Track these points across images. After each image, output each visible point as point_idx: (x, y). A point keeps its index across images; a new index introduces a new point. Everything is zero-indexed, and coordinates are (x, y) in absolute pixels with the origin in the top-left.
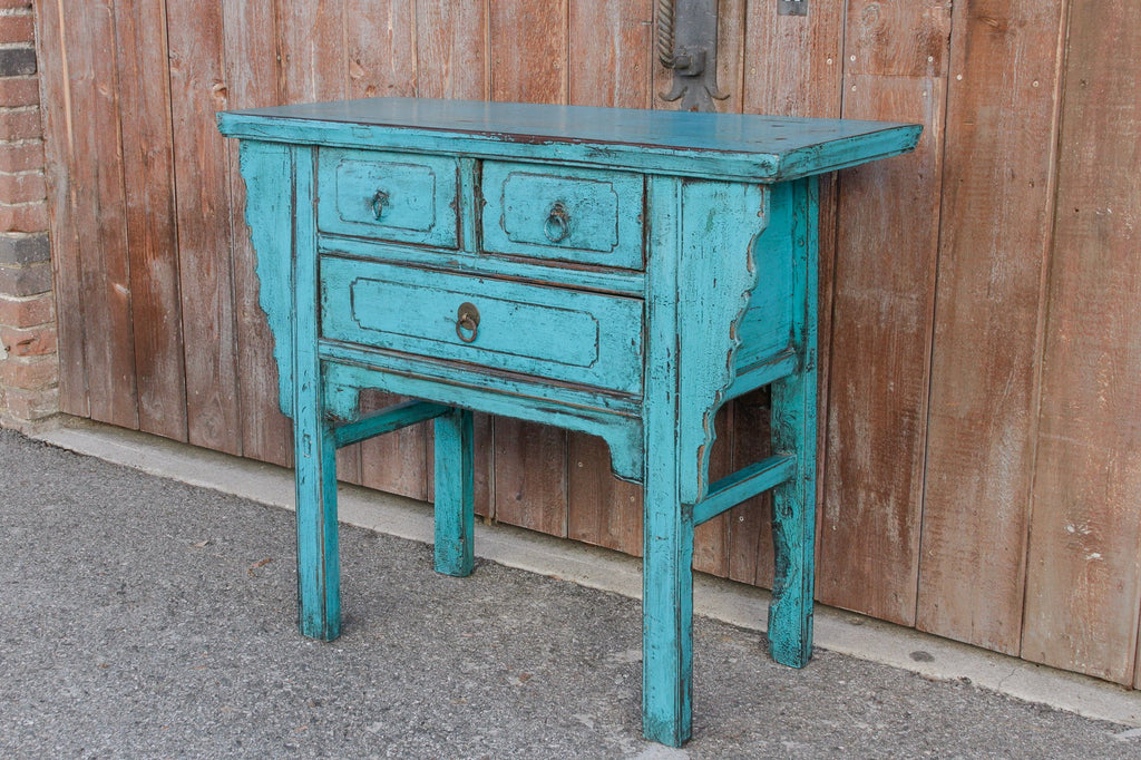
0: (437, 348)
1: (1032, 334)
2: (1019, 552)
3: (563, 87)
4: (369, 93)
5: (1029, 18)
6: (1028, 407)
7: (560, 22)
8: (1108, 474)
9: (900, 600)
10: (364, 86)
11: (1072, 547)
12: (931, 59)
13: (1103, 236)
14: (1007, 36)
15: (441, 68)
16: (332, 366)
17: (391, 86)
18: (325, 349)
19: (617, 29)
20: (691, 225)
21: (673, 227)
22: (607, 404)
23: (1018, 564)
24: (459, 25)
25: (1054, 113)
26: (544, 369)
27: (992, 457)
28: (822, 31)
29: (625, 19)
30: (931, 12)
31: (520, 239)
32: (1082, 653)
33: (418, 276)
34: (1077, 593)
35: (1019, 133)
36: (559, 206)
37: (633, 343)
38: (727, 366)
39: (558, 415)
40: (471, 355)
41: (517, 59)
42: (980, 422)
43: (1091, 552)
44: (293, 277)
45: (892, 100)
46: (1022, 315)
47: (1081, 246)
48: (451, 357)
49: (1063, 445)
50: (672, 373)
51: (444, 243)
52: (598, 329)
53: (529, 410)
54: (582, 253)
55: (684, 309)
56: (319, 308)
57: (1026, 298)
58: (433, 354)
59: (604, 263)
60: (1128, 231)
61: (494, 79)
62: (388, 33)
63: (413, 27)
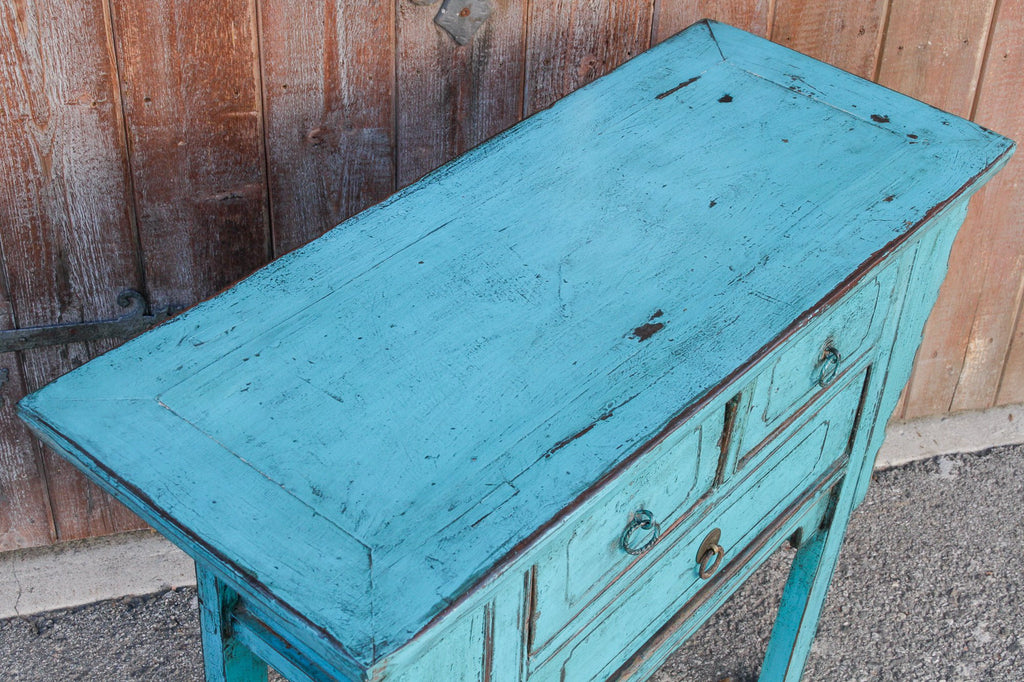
13: (921, 67)
47: (901, 80)
60: (944, 58)
61: (118, 13)
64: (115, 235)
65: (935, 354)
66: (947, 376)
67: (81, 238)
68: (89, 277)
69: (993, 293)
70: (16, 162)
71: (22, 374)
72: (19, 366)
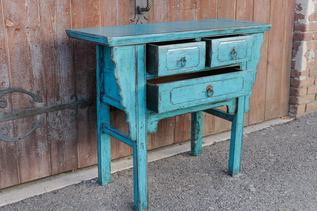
0: (199, 102)
3: (100, 21)
4: (16, 31)
10: (14, 30)
12: (194, 4)
15: (51, 19)
19: (117, 1)
24: (58, 3)
26: (229, 97)
32: (224, 127)
33: (194, 81)
36: (233, 49)
44: (136, 92)
45: (187, 15)
53: (209, 106)
61: (74, 21)
62: (25, 7)
63: (38, 5)
64: (70, 79)
67: (62, 80)
68: (64, 91)
70: (50, 59)
71: (47, 120)
72: (47, 117)
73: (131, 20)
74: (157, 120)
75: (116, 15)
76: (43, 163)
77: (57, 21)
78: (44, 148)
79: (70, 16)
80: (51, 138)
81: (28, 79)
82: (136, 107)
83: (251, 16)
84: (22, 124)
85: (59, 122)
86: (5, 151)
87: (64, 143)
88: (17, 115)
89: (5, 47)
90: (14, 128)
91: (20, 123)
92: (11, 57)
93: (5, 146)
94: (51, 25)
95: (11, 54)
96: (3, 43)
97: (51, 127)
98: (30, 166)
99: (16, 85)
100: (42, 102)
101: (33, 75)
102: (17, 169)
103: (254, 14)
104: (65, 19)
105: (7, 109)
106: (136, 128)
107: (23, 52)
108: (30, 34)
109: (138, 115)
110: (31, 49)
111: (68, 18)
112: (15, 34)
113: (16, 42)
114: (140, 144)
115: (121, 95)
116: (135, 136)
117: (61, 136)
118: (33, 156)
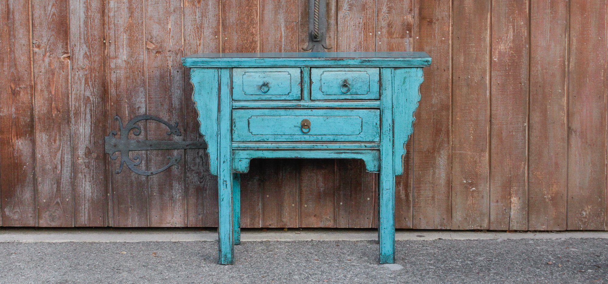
0: (290, 138)
1: (448, 119)
2: (449, 192)
3: (259, 47)
4: (157, 54)
5: (440, 18)
6: (449, 143)
7: (257, 23)
8: (475, 161)
9: (407, 220)
10: (155, 52)
11: (466, 187)
12: (408, 32)
13: (468, 85)
14: (433, 24)
15: (197, 43)
16: (237, 151)
17: (170, 51)
18: (235, 145)
19: (283, 25)
20: (397, 83)
21: (391, 84)
22: (366, 147)
23: (449, 197)
25: (450, 48)
26: (339, 138)
27: (437, 162)
28: (367, 24)
29: (286, 21)
30: (407, 17)
31: (328, 94)
32: (472, 223)
33: (282, 112)
34: (469, 202)
35: (439, 55)
36: (345, 81)
37: (376, 124)
38: (412, 126)
39: (343, 154)
40: (307, 138)
41: (236, 38)
42: (432, 151)
43: (472, 188)
44: (219, 120)
45: (394, 46)
46: (444, 113)
47: (461, 89)
48: (297, 140)
49: (460, 154)
50: (391, 132)
51: (295, 98)
52: (362, 122)
53: (330, 154)
54: (355, 96)
55: (395, 110)
56: (232, 130)
57: (445, 108)
58: (288, 140)
59: (364, 98)
60: (476, 83)
61: (224, 46)
62: (169, 29)
63: (183, 26)
65: (497, 201)
66: (504, 212)
69: (516, 177)
71: (185, 158)
72: (185, 155)
73: (302, 49)
74: (249, 158)
75: (281, 41)
76: (177, 209)
77: (203, 45)
78: (180, 191)
79: (220, 40)
80: (189, 181)
81: (166, 107)
82: (217, 137)
83: (525, 52)
84: (155, 157)
85: (201, 163)
86: (135, 185)
87: (206, 190)
88: (151, 146)
89: (144, 70)
90: (147, 160)
91: (153, 156)
92: (150, 81)
93: (136, 179)
94: (196, 50)
95: (150, 78)
96: (142, 66)
97: (190, 168)
98: (162, 209)
99: (153, 112)
100: (181, 136)
101: (172, 104)
102: (147, 209)
103: (532, 51)
104: (214, 44)
105: (142, 137)
106: (217, 161)
107: (162, 77)
108: (171, 58)
109: (220, 146)
110: (172, 75)
111: (217, 42)
112: (155, 57)
113: (156, 65)
114: (222, 181)
115: (198, 121)
116: (216, 170)
117: (202, 180)
118: (166, 197)
